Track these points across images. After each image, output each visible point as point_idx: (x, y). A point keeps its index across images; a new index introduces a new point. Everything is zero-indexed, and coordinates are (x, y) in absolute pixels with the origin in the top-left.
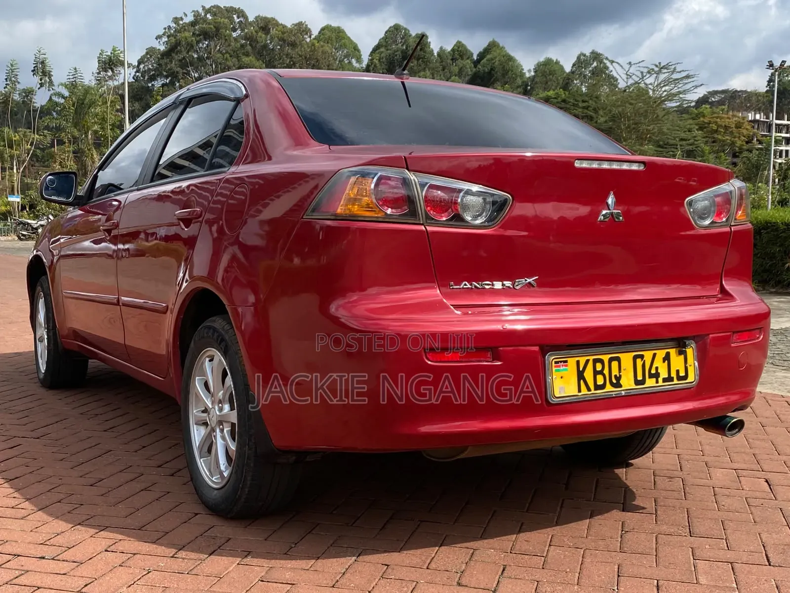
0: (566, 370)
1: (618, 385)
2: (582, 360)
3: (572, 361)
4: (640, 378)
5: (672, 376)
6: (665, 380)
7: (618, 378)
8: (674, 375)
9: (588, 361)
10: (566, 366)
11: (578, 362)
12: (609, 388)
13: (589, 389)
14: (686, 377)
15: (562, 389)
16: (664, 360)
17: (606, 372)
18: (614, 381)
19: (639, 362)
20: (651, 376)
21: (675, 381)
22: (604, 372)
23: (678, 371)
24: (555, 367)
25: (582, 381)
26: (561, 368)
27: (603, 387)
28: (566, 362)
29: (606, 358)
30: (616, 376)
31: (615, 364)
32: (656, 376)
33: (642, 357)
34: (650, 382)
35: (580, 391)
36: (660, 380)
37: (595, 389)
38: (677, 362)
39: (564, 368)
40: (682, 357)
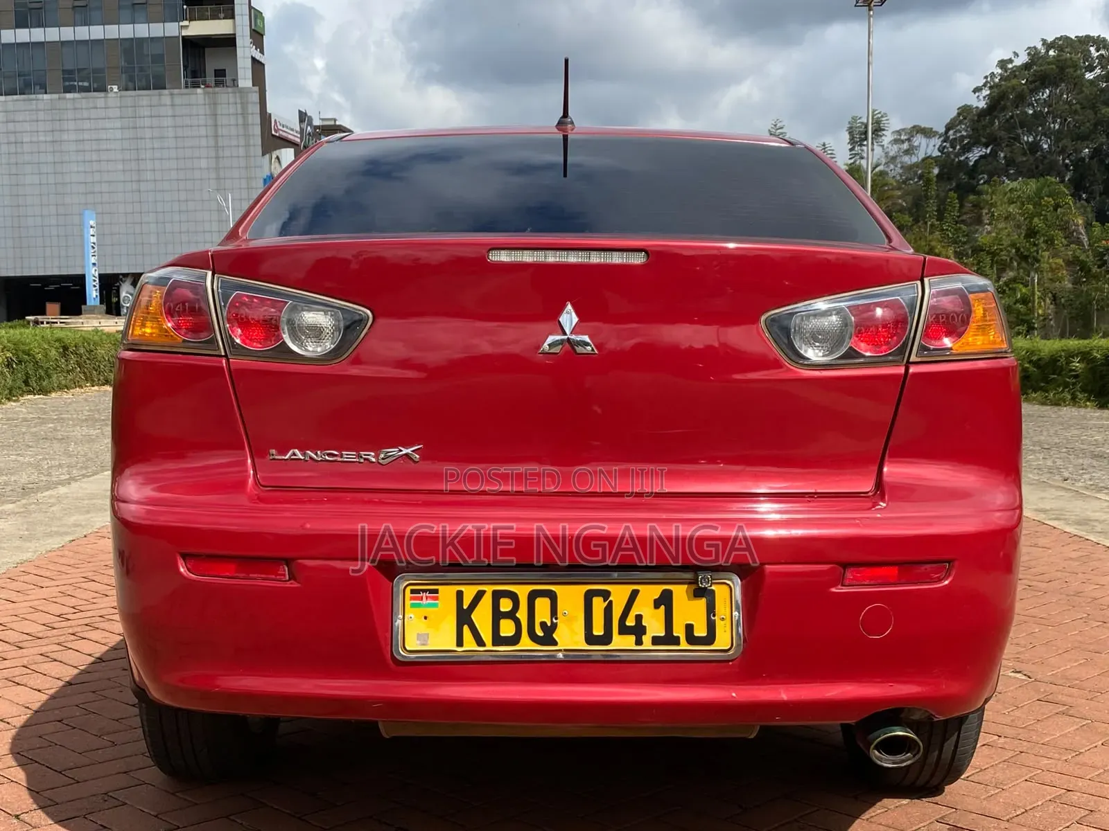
0: (436, 605)
1: (548, 639)
2: (469, 592)
3: (447, 593)
4: (598, 630)
5: (675, 634)
6: (656, 640)
7: (549, 630)
8: (679, 631)
9: (480, 595)
10: (436, 599)
11: (460, 595)
12: (526, 643)
13: (480, 642)
14: (710, 638)
15: (423, 638)
16: (657, 604)
17: (522, 614)
18: (540, 633)
19: (598, 604)
20: (624, 630)
21: (684, 645)
22: (517, 615)
23: (689, 628)
24: (412, 599)
25: (466, 629)
26: (424, 602)
27: (515, 640)
28: (436, 591)
29: (523, 591)
30: (543, 624)
31: (542, 605)
32: (638, 631)
33: (606, 595)
34: (623, 642)
35: (460, 642)
36: (647, 639)
37: (494, 644)
38: (689, 611)
39: (430, 601)
40: (702, 603)
